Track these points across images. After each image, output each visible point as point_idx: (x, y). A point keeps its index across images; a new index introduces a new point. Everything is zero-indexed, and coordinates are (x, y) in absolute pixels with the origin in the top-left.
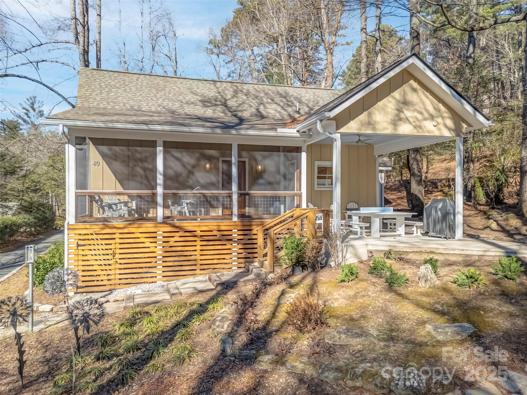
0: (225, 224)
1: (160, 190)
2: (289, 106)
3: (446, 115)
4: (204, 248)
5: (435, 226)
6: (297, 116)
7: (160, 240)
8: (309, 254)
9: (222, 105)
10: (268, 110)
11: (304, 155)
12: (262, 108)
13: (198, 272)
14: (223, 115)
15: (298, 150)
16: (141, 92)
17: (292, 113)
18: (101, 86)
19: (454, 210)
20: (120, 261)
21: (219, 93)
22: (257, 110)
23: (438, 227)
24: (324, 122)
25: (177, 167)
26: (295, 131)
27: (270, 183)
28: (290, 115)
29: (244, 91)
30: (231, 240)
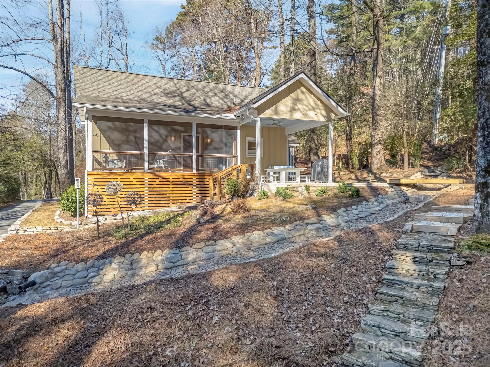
0: (188, 175)
1: (146, 151)
2: (227, 98)
3: (322, 108)
4: (175, 189)
5: (317, 175)
6: (233, 106)
7: (146, 184)
8: (242, 188)
9: (179, 96)
10: (213, 101)
11: (239, 132)
12: (208, 100)
13: (171, 204)
14: (180, 103)
15: (235, 128)
16: (121, 86)
17: (229, 104)
18: (91, 81)
19: (328, 166)
20: (121, 196)
21: (177, 87)
22: (205, 100)
23: (319, 176)
24: (250, 110)
25: (156, 136)
26: (233, 115)
27: (216, 149)
28: (228, 105)
29: (195, 87)
30: (192, 185)
